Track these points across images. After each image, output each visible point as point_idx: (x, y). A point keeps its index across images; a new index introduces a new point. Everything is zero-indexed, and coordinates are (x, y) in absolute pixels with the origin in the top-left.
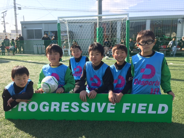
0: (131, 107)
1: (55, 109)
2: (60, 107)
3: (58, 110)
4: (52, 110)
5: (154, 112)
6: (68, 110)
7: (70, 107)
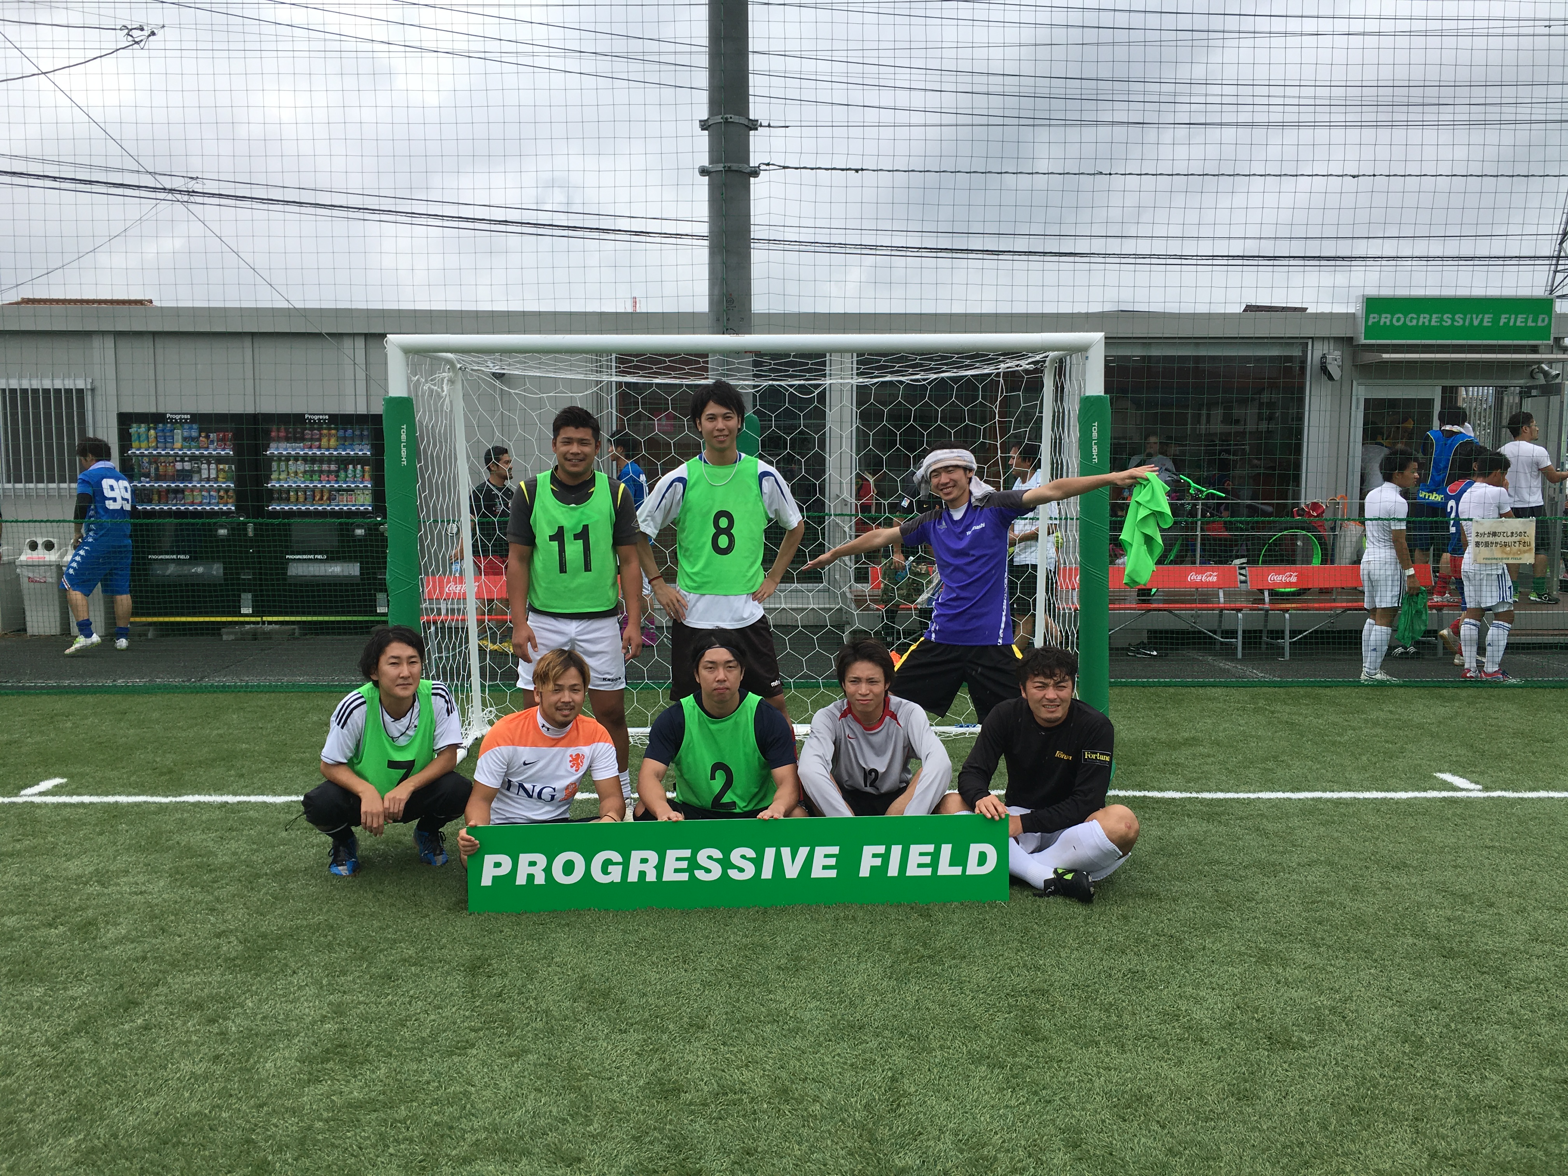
0: (886, 857)
1: (642, 874)
2: (660, 868)
3: (651, 877)
4: (633, 877)
5: (957, 871)
6: (685, 877)
7: (693, 864)
